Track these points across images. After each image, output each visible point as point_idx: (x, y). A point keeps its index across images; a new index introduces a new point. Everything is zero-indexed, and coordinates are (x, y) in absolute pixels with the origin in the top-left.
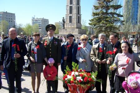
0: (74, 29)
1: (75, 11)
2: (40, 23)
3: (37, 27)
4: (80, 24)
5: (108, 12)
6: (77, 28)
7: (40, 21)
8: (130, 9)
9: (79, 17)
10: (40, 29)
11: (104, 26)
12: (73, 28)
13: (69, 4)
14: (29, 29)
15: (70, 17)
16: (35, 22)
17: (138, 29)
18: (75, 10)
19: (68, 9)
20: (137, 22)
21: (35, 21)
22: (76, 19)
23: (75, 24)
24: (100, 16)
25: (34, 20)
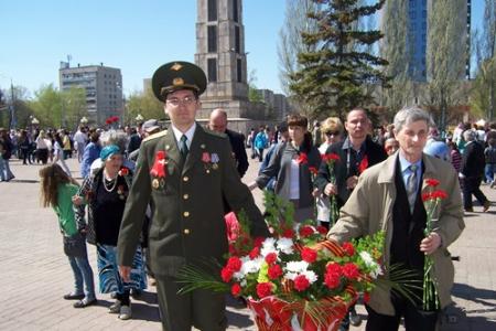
0: (227, 102)
1: (225, 43)
2: (89, 82)
3: (80, 96)
4: (245, 83)
5: (344, 52)
6: (235, 98)
7: (91, 76)
8: (402, 34)
9: (239, 61)
10: (93, 106)
11: (334, 94)
12: (220, 98)
13: (207, 19)
14: (51, 105)
15: (212, 63)
16: (70, 78)
17: (429, 97)
18: (227, 38)
19: (201, 36)
20: (424, 74)
21: (70, 75)
22: (232, 67)
23: (229, 86)
24: (320, 62)
25: (68, 71)
